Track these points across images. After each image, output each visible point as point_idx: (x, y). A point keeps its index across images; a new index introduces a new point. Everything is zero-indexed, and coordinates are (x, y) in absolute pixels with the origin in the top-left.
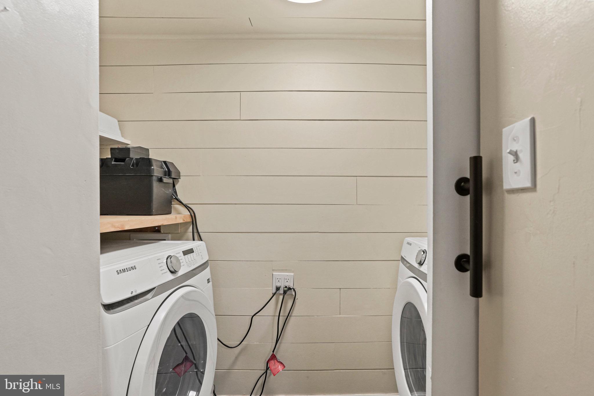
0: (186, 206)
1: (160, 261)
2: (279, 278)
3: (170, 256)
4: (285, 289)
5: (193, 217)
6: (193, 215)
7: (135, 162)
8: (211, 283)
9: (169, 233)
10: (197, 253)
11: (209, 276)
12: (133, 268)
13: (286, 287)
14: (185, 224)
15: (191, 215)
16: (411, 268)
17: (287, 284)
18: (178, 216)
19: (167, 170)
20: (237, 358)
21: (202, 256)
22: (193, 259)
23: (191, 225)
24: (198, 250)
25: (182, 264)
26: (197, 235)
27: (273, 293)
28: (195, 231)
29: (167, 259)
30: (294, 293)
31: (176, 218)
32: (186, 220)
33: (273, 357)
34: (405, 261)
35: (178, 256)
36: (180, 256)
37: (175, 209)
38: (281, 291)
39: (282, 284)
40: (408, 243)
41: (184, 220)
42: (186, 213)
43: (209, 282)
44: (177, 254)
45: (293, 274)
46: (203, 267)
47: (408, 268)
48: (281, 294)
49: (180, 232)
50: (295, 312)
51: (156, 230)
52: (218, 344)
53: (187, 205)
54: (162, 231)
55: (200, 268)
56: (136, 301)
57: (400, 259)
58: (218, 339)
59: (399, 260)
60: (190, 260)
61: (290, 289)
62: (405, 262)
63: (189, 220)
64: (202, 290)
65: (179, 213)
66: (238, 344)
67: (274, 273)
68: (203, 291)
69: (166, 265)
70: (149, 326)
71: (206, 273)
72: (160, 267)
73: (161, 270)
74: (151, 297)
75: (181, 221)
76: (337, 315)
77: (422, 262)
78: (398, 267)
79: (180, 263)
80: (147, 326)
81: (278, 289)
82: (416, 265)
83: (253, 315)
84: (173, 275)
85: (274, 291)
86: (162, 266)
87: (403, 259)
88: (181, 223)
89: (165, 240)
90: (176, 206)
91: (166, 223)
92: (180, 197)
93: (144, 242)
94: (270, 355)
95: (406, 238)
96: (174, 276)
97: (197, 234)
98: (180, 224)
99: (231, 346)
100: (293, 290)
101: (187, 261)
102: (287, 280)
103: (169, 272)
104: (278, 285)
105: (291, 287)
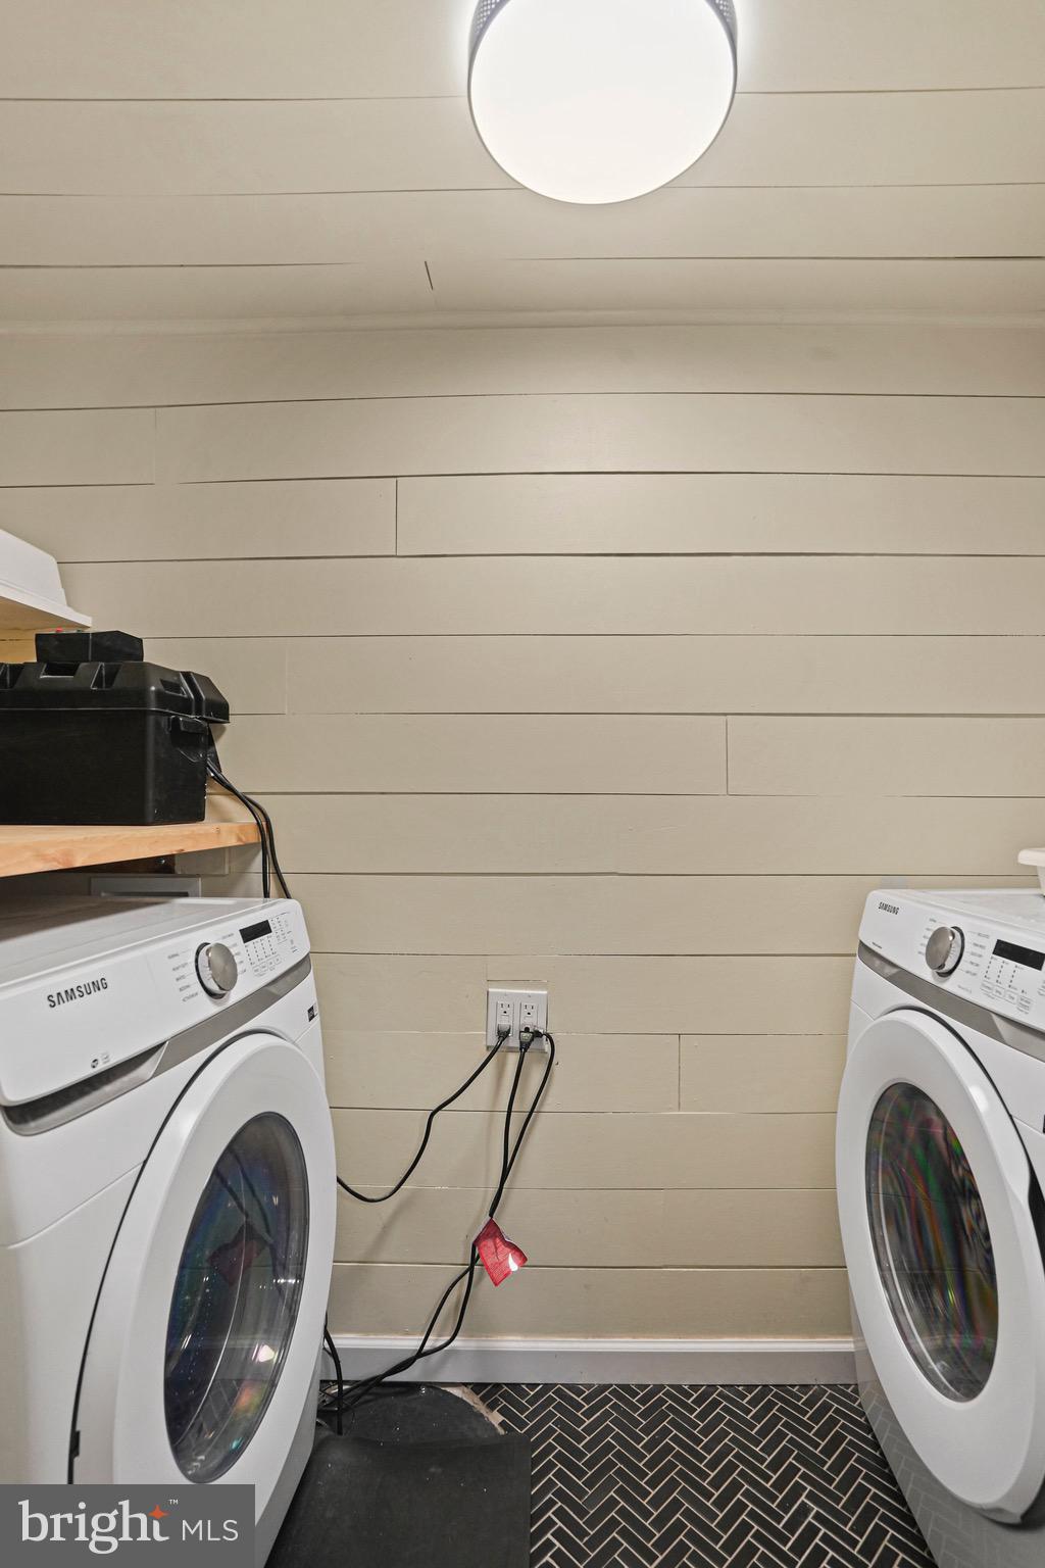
0: (245, 800)
1: (176, 962)
2: (506, 1003)
3: (207, 944)
4: (524, 1034)
5: (266, 831)
6: (264, 823)
7: (104, 672)
8: (317, 1019)
9: (198, 876)
10: (280, 933)
11: (313, 1001)
12: (99, 985)
13: (527, 1030)
14: (242, 851)
15: (258, 823)
16: (903, 979)
17: (529, 1022)
18: (224, 826)
19: (192, 696)
20: (386, 1229)
21: (292, 942)
22: (268, 952)
23: (258, 852)
24: (283, 924)
25: (239, 968)
26: (275, 883)
27: (488, 1048)
28: (270, 869)
29: (198, 953)
30: (547, 1047)
31: (219, 832)
32: (244, 839)
33: (492, 1231)
34: (875, 959)
35: (227, 943)
36: (235, 945)
37: (214, 806)
38: (513, 1041)
39: (514, 1021)
40: (884, 907)
41: (239, 839)
42: (246, 818)
43: (313, 1016)
44: (224, 938)
45: (545, 992)
46: (296, 973)
47: (890, 979)
48: (511, 1050)
49: (227, 871)
50: (550, 1102)
51: (162, 866)
52: (338, 1192)
53: (248, 796)
54: (178, 870)
55: (288, 978)
56: (108, 1089)
57: (856, 950)
58: (339, 1181)
59: (854, 955)
60: (262, 956)
61: (537, 1034)
62: (878, 962)
63: (253, 837)
64: (294, 1043)
65: (225, 820)
66: (391, 1191)
67: (490, 990)
68: (297, 1046)
69: (195, 974)
70: (145, 1162)
71: (305, 992)
72: (178, 979)
73: (181, 990)
74: (152, 1073)
75: (233, 842)
76: (670, 1109)
77: (949, 965)
78: (850, 975)
79: (234, 965)
80: (140, 1167)
81: (503, 1035)
82: (927, 974)
83: (434, 1109)
84: (215, 1003)
85: (493, 1041)
86: (183, 977)
87: (867, 952)
88: (229, 847)
89: (185, 895)
90: (216, 799)
91: (189, 847)
92: (227, 773)
93: (130, 902)
94: (483, 1225)
95: (874, 892)
96: (218, 1005)
97: (274, 877)
98: (227, 850)
99: (369, 1197)
100: (544, 1037)
101: (254, 957)
102: (529, 1010)
103: (204, 993)
104: (505, 1023)
105: (541, 1031)
